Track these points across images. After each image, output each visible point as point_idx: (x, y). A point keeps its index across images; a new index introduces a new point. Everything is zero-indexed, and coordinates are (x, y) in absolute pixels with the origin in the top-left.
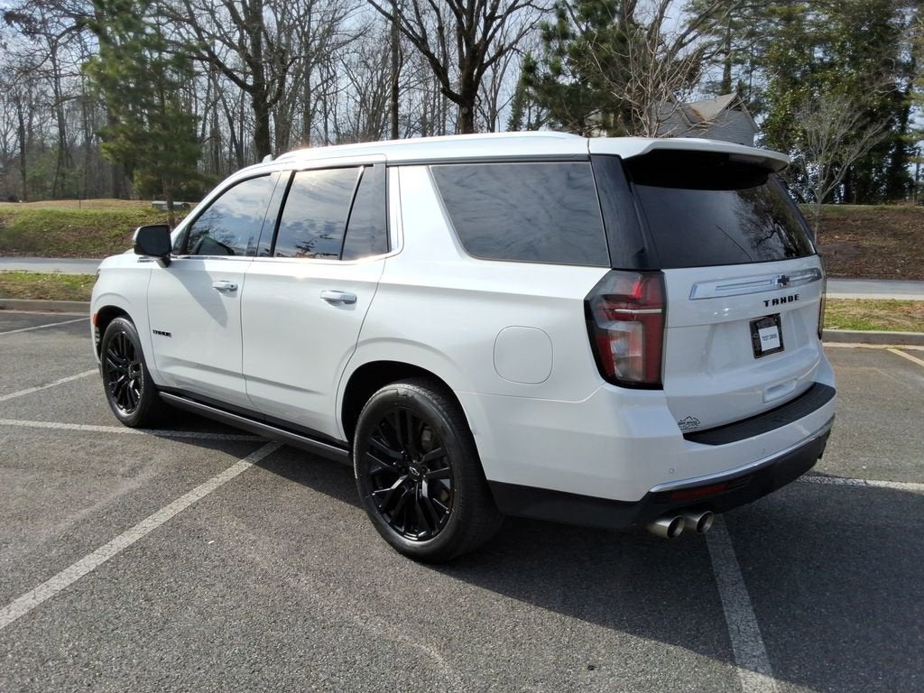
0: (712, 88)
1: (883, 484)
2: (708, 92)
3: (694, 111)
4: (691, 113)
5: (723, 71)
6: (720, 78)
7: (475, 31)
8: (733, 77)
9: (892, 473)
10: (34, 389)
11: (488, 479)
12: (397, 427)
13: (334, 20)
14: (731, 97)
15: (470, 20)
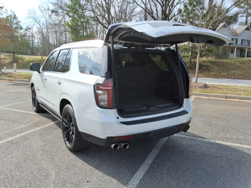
0: (241, 24)
1: (219, 142)
2: (240, 25)
3: (235, 31)
4: (233, 31)
5: (245, 19)
6: (244, 21)
7: (167, 10)
8: (248, 21)
9: (227, 139)
10: (23, 102)
11: (79, 130)
12: (67, 115)
13: (134, 9)
14: (247, 26)
15: (165, 7)
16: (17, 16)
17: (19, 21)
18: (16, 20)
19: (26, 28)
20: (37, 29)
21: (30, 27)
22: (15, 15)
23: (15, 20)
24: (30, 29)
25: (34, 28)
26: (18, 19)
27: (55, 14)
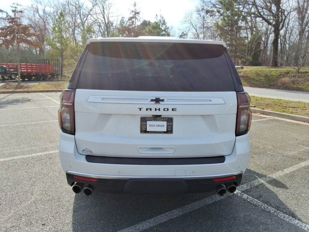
16: (166, 22)
17: (167, 27)
18: (165, 26)
19: (181, 34)
20: (193, 35)
21: (185, 33)
22: (164, 21)
23: (163, 26)
24: (185, 35)
25: (188, 34)
26: (166, 25)
27: (210, 14)
